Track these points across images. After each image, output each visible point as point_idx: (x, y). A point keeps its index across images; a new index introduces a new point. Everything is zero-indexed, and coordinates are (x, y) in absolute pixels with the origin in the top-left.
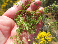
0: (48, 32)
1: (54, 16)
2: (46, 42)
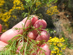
0: (60, 37)
1: (68, 16)
2: (59, 50)
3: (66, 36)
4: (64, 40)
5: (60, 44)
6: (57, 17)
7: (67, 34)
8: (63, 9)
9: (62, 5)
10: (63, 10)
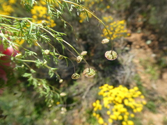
0: (131, 86)
1: (149, 42)
2: (127, 113)
3: (144, 85)
4: (139, 93)
5: (131, 99)
6: (126, 43)
7: (148, 81)
8: (140, 26)
9: (138, 18)
10: (139, 29)
